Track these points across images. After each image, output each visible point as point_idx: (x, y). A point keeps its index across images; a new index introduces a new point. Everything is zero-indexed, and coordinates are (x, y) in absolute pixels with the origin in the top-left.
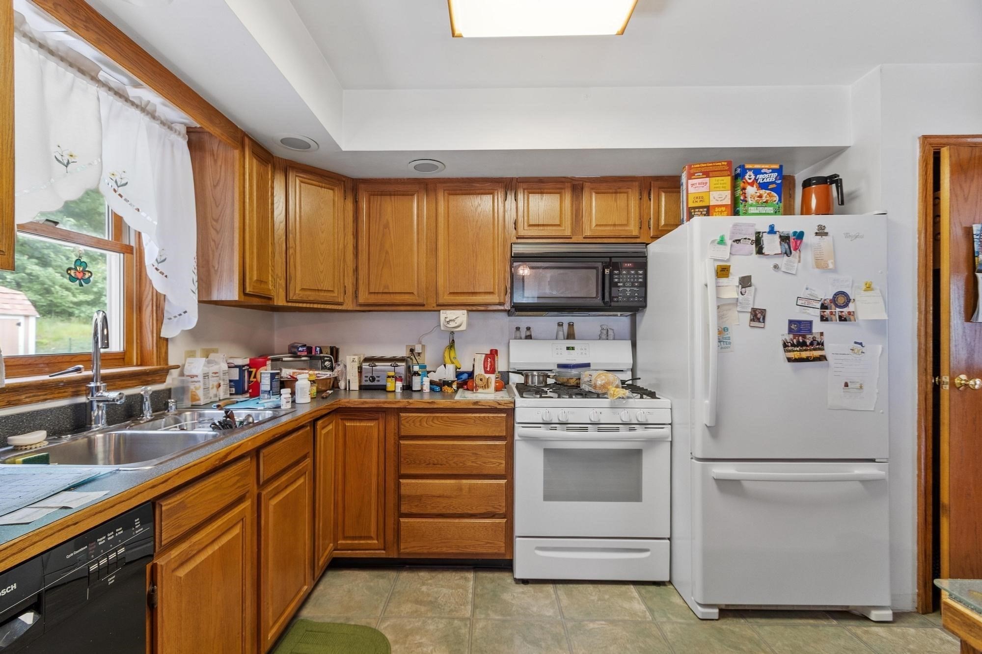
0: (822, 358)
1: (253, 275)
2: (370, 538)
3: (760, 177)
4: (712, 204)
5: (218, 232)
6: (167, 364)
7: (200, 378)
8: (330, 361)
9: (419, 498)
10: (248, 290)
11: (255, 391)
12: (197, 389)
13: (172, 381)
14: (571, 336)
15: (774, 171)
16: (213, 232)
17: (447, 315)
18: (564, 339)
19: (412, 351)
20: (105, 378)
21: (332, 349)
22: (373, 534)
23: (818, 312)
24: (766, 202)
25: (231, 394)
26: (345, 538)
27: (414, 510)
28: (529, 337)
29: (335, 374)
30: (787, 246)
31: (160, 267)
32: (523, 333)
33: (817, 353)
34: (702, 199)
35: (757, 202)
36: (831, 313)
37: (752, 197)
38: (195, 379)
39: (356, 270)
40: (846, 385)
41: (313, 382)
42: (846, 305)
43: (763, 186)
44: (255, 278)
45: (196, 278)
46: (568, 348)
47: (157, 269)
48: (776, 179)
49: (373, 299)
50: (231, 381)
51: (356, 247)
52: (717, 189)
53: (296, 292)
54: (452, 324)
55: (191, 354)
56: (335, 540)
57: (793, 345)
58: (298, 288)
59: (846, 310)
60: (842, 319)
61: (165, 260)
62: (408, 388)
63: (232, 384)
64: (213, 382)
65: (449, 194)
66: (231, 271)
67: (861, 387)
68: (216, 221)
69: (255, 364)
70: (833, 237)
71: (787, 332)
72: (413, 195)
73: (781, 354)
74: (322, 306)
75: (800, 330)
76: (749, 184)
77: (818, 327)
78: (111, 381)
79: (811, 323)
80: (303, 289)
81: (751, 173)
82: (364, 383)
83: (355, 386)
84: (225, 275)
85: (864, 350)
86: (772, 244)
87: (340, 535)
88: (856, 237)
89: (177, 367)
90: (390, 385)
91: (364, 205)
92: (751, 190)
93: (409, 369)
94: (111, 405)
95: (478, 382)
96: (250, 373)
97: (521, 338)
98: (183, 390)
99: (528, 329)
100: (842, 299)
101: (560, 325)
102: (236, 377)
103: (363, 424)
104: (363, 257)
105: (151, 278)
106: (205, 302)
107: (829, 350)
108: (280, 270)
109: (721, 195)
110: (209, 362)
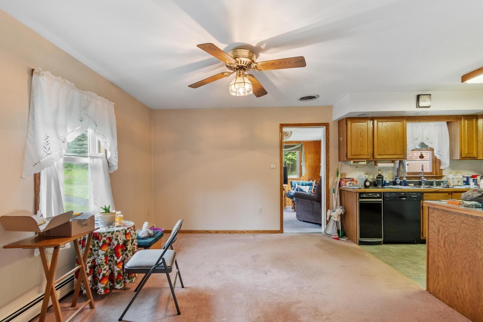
6: (442, 175)
7: (451, 179)
10: (463, 156)
12: (450, 181)
13: (444, 179)
16: (453, 143)
20: (424, 177)
25: (464, 185)
31: (439, 153)
38: (450, 179)
44: (466, 152)
45: (449, 154)
47: (438, 154)
50: (464, 181)
55: (450, 173)
61: (440, 152)
63: (464, 182)
64: (457, 180)
66: (457, 151)
68: (454, 140)
69: (473, 177)
78: (425, 177)
89: (445, 176)
94: (425, 182)
98: (446, 182)
102: (466, 180)
105: (436, 156)
106: (452, 160)
108: (480, 149)
110: (455, 175)
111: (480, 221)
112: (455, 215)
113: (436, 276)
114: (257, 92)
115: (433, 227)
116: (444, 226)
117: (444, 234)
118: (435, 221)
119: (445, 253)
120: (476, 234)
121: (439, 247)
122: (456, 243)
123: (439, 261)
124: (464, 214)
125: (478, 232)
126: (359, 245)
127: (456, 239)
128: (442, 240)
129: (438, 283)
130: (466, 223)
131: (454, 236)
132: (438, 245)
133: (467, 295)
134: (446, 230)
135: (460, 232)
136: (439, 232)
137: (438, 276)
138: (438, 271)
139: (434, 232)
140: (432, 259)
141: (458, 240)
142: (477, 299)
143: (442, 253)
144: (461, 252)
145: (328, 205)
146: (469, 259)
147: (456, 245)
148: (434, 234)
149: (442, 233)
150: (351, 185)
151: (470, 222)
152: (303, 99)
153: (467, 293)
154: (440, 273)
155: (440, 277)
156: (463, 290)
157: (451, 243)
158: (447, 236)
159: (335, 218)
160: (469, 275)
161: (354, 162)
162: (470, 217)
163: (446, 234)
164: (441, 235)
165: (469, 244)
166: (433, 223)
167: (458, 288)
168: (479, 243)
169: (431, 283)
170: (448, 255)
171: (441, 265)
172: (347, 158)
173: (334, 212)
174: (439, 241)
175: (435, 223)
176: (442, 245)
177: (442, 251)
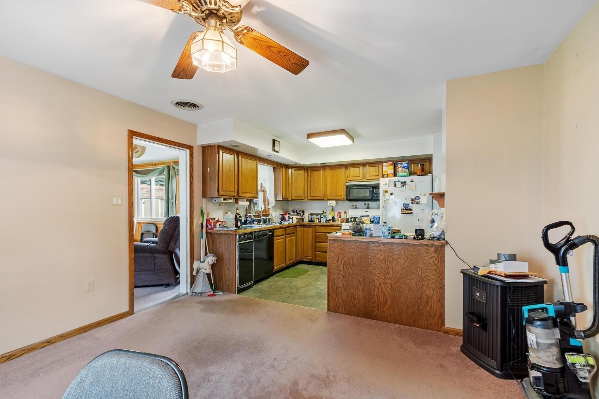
0: (412, 213)
1: (284, 194)
2: (309, 257)
3: (402, 165)
4: (388, 173)
5: (278, 186)
6: (269, 213)
7: (275, 216)
8: (302, 214)
9: (320, 247)
10: (284, 198)
11: (285, 220)
12: (274, 218)
13: (270, 217)
14: (368, 208)
15: (406, 163)
16: (277, 186)
17: (330, 202)
18: (366, 208)
19: (323, 212)
21: (303, 211)
22: (310, 256)
23: (411, 201)
24: (404, 172)
25: (280, 220)
26: (304, 256)
27: (319, 250)
28: (356, 208)
29: (303, 217)
30: (402, 185)
32: (354, 207)
33: (410, 212)
34: (386, 172)
35: (402, 172)
36: (415, 202)
37: (400, 171)
39: (307, 191)
40: (419, 220)
41: (296, 219)
42: (419, 199)
43: (404, 167)
44: (285, 195)
45: (274, 195)
46: (366, 211)
47: (268, 194)
48: (407, 165)
49: (311, 198)
51: (307, 185)
52: (390, 169)
53: (294, 197)
54: (331, 205)
55: (273, 211)
56: (302, 256)
57: (404, 210)
58: (294, 196)
59: (418, 201)
60: (417, 203)
62: (320, 221)
64: (277, 218)
65: (330, 169)
66: (280, 193)
67: (423, 221)
68: (278, 184)
69: (285, 214)
70: (415, 182)
71: (402, 206)
72: (321, 170)
73: (401, 212)
74: (299, 200)
75: (406, 206)
76: (399, 167)
77: (411, 205)
78: (262, 215)
79: (409, 204)
80: (295, 196)
81: (400, 164)
82: (310, 220)
83: (307, 221)
84: (279, 194)
85: (424, 211)
86: (399, 184)
87: (303, 255)
88: (422, 182)
89: (271, 214)
90: (315, 220)
91: (309, 174)
92: (400, 169)
93: (321, 216)
94: (262, 220)
95: (336, 220)
96: (284, 216)
97: (353, 208)
98: (272, 219)
99: (356, 205)
100: (418, 198)
101: (365, 204)
102: (281, 217)
103: (308, 229)
104: (309, 187)
105: (267, 196)
106: (276, 200)
107: (414, 211)
108: (290, 192)
109: (391, 171)
110: (276, 213)
111: (370, 245)
112: (352, 243)
113: (336, 296)
114: (184, 69)
115: (333, 256)
116: (343, 253)
117: (343, 259)
118: (335, 251)
119: (344, 275)
120: (368, 255)
121: (338, 271)
122: (353, 264)
123: (339, 283)
124: (359, 241)
125: (369, 253)
126: (238, 294)
127: (353, 261)
128: (341, 264)
129: (338, 300)
130: (360, 248)
131: (352, 259)
132: (338, 270)
133: (361, 301)
134: (345, 256)
135: (356, 255)
136: (339, 259)
137: (338, 295)
138: (338, 291)
139: (335, 260)
140: (332, 282)
141: (354, 262)
142: (368, 301)
143: (341, 275)
144: (357, 270)
145: (192, 255)
146: (363, 274)
147: (353, 266)
148: (335, 262)
149: (341, 259)
150: (221, 226)
151: (363, 246)
152: (180, 104)
153: (361, 299)
154: (340, 292)
155: (339, 295)
156: (358, 298)
157: (349, 266)
158: (346, 261)
159: (206, 270)
160: (363, 286)
161: (224, 199)
162: (363, 242)
163: (345, 259)
164: (340, 261)
165: (363, 262)
166: (333, 253)
167: (354, 299)
168: (370, 261)
169: (331, 303)
170: (347, 276)
171: (341, 285)
172: (218, 194)
173: (204, 262)
174: (338, 266)
175: (335, 252)
176: (342, 269)
177: (341, 274)
